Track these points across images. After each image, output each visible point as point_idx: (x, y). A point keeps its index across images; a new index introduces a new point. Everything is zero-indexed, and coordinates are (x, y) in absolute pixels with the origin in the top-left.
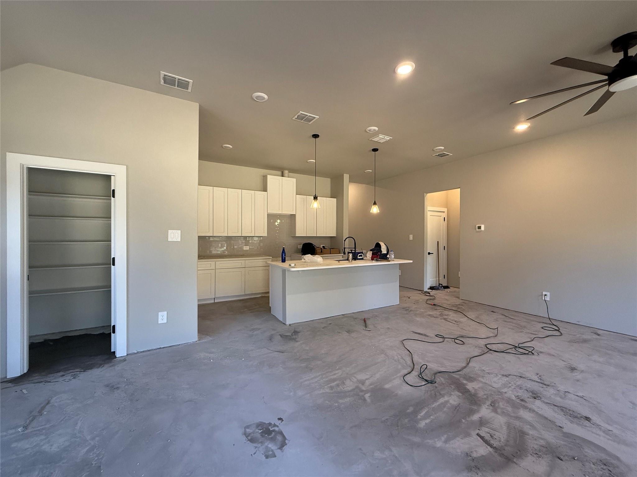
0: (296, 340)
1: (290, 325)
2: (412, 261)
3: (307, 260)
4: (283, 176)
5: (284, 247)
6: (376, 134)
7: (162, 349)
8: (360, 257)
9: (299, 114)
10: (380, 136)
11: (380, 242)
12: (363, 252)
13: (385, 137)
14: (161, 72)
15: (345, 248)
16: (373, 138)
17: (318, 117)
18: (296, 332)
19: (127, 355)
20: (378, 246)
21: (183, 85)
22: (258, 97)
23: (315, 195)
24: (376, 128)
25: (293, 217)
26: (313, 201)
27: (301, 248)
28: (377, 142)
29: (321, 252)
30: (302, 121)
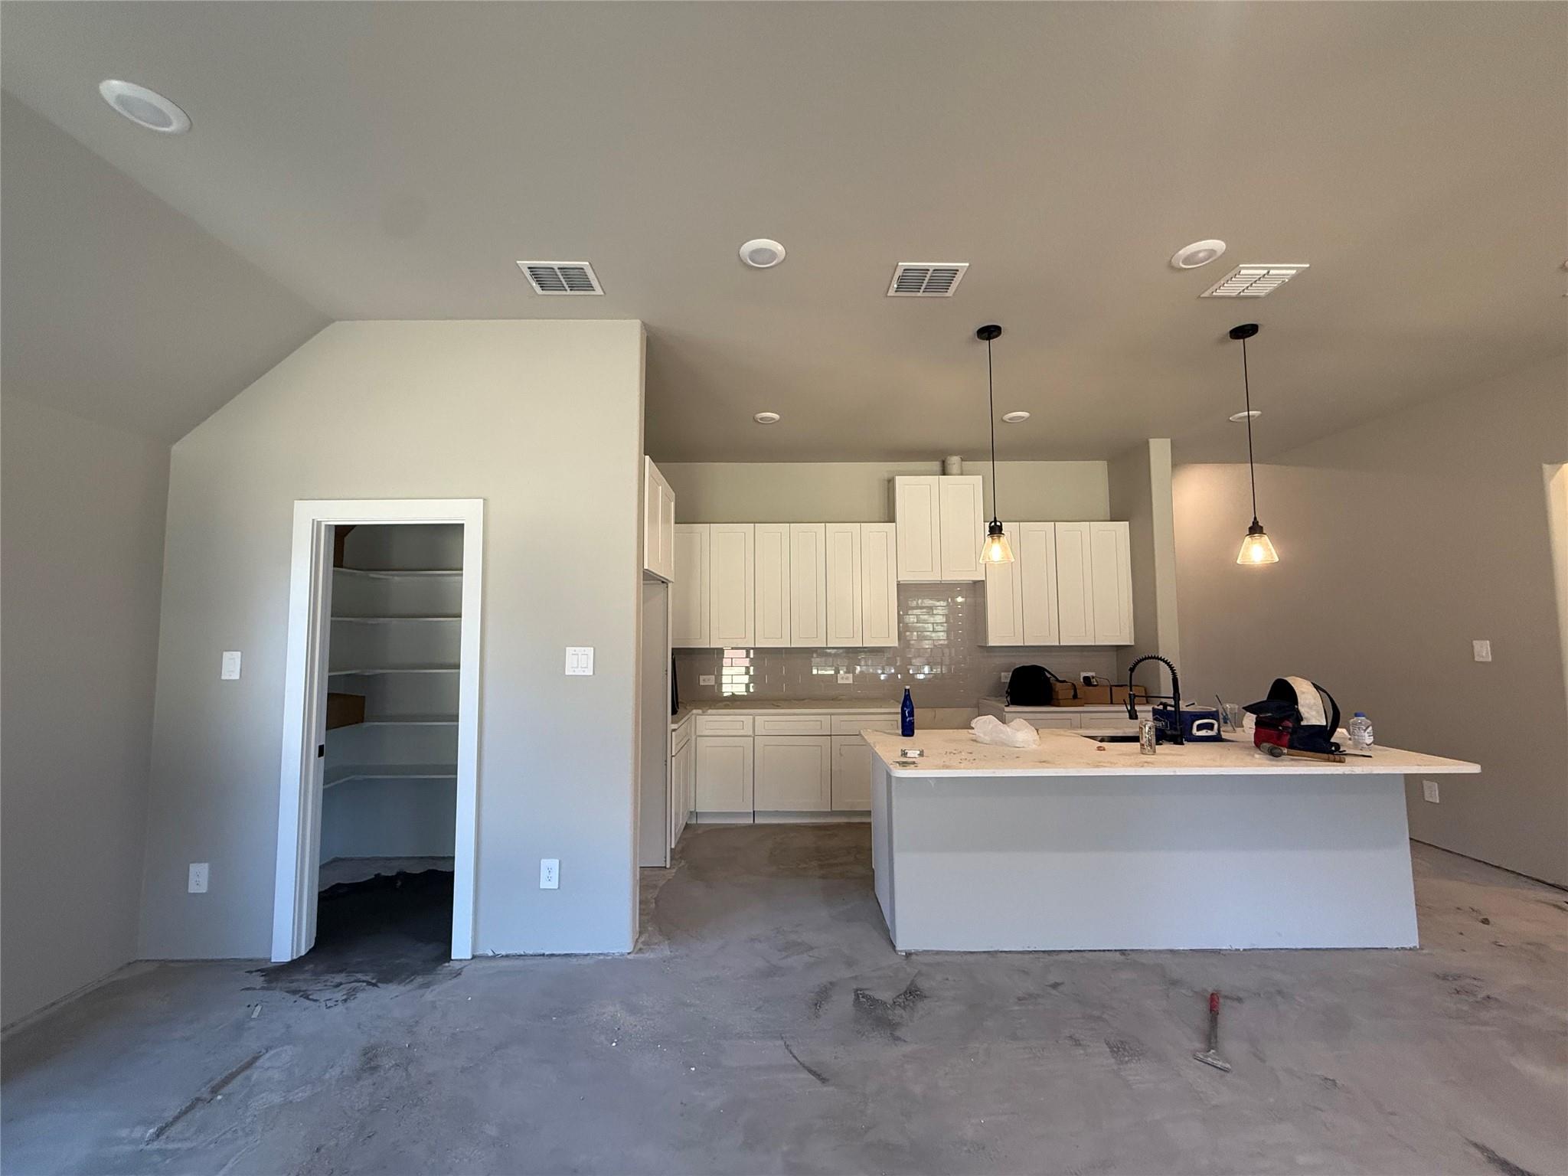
0: (898, 1033)
1: (909, 955)
2: (1474, 769)
3: (982, 735)
4: (944, 473)
5: (908, 687)
6: (1224, 266)
7: (546, 960)
8: (1203, 733)
9: (899, 273)
10: (1243, 272)
11: (1291, 680)
12: (1217, 712)
13: (1269, 269)
14: (518, 262)
15: (1135, 696)
16: (1215, 287)
17: (967, 264)
18: (913, 994)
19: (474, 957)
20: (1283, 693)
21: (576, 281)
22: (756, 253)
23: (995, 521)
24: (1218, 245)
25: (977, 589)
26: (989, 539)
27: (1008, 681)
28: (1238, 298)
29: (1075, 696)
30: (919, 294)
